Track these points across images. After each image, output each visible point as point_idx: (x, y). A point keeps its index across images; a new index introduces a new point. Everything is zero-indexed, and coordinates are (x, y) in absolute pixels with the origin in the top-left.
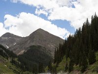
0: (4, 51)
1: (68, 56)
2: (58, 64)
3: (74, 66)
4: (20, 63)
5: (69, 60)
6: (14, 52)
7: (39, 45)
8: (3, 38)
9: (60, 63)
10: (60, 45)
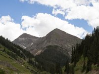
0: (21, 52)
1: (85, 56)
2: (75, 63)
3: (93, 66)
4: (37, 63)
5: (87, 59)
6: (31, 52)
7: (56, 44)
8: (20, 39)
9: (78, 63)
10: (77, 44)
